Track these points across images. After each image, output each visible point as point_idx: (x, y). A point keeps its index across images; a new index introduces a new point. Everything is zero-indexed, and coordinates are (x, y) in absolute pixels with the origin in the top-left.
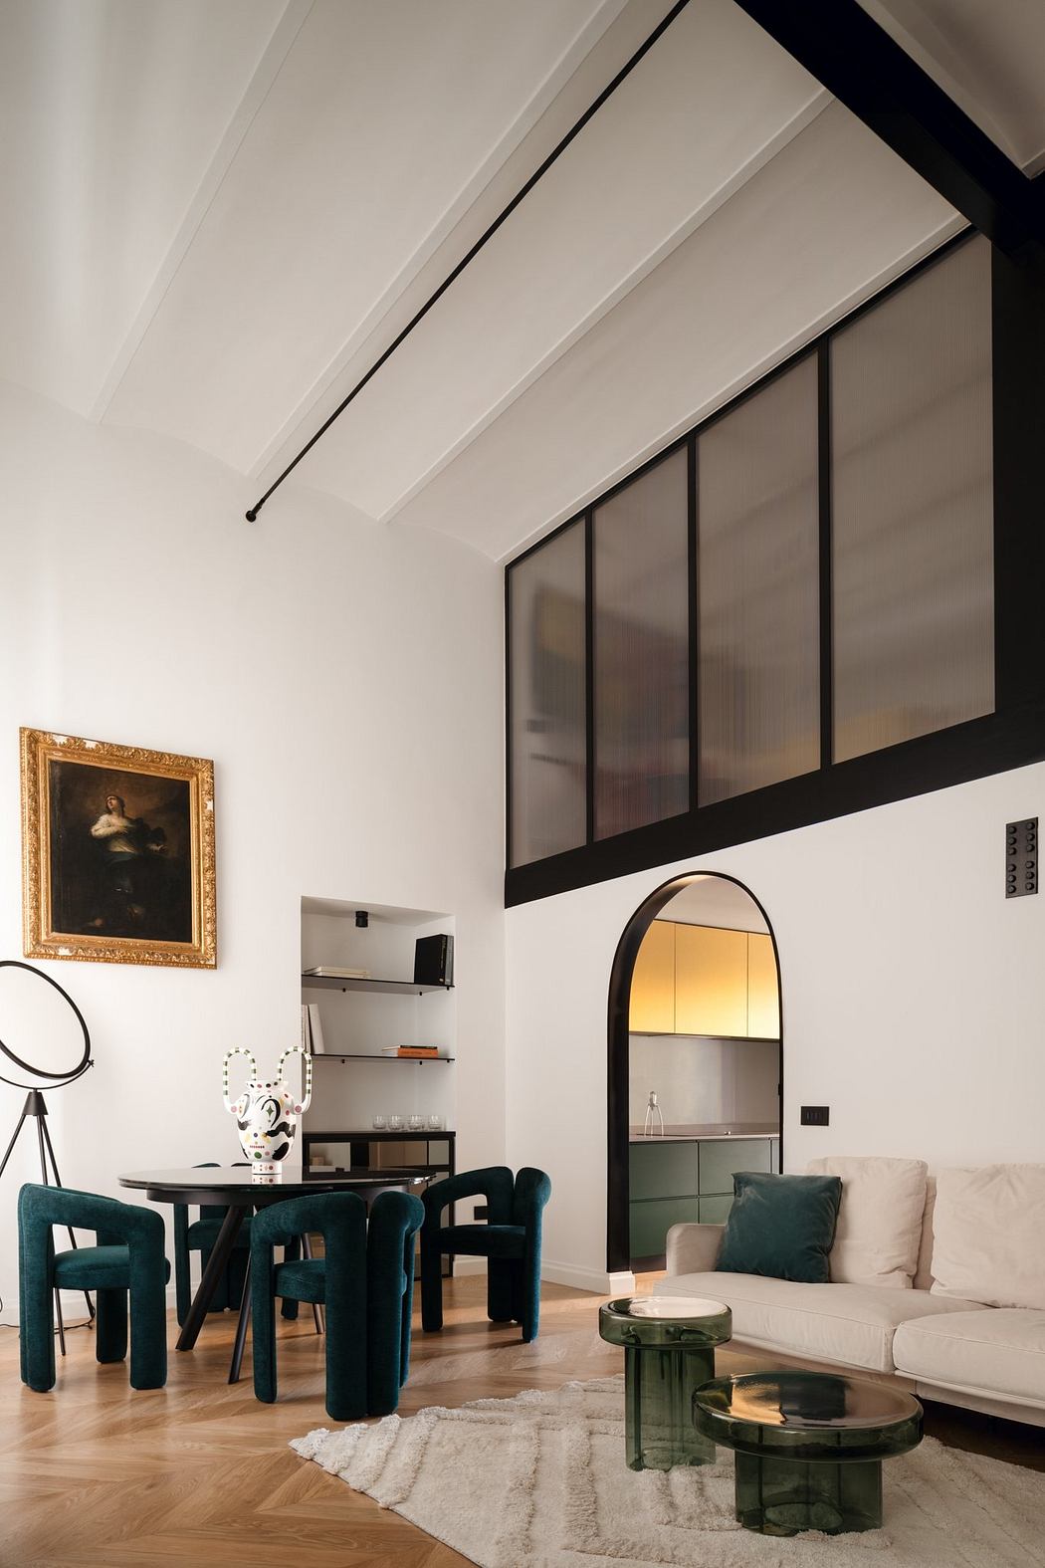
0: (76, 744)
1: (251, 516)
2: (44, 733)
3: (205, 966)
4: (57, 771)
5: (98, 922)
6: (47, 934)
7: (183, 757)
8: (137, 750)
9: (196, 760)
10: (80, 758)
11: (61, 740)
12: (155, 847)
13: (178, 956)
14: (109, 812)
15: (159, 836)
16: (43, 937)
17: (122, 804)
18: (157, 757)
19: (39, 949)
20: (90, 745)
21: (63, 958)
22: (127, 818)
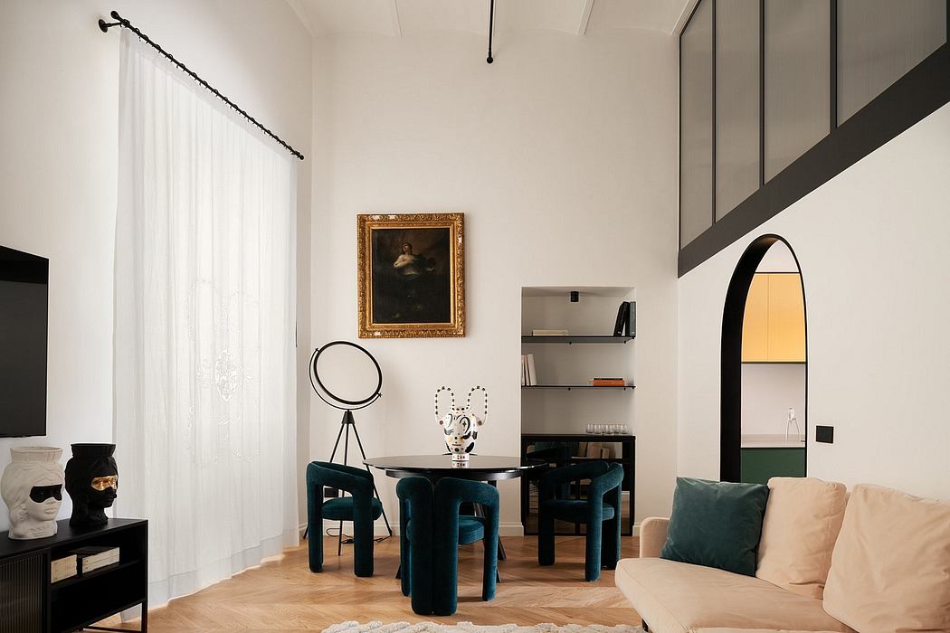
0: (385, 217)
1: (490, 60)
2: (368, 215)
3: (457, 336)
4: (376, 234)
5: (398, 315)
6: (370, 325)
7: (444, 214)
8: (417, 215)
9: (452, 215)
10: (387, 225)
11: (377, 217)
12: (429, 269)
13: (440, 331)
14: (404, 253)
15: (432, 262)
16: (368, 326)
17: (410, 246)
18: (430, 217)
19: (365, 333)
20: (392, 217)
21: (378, 337)
22: (414, 255)
